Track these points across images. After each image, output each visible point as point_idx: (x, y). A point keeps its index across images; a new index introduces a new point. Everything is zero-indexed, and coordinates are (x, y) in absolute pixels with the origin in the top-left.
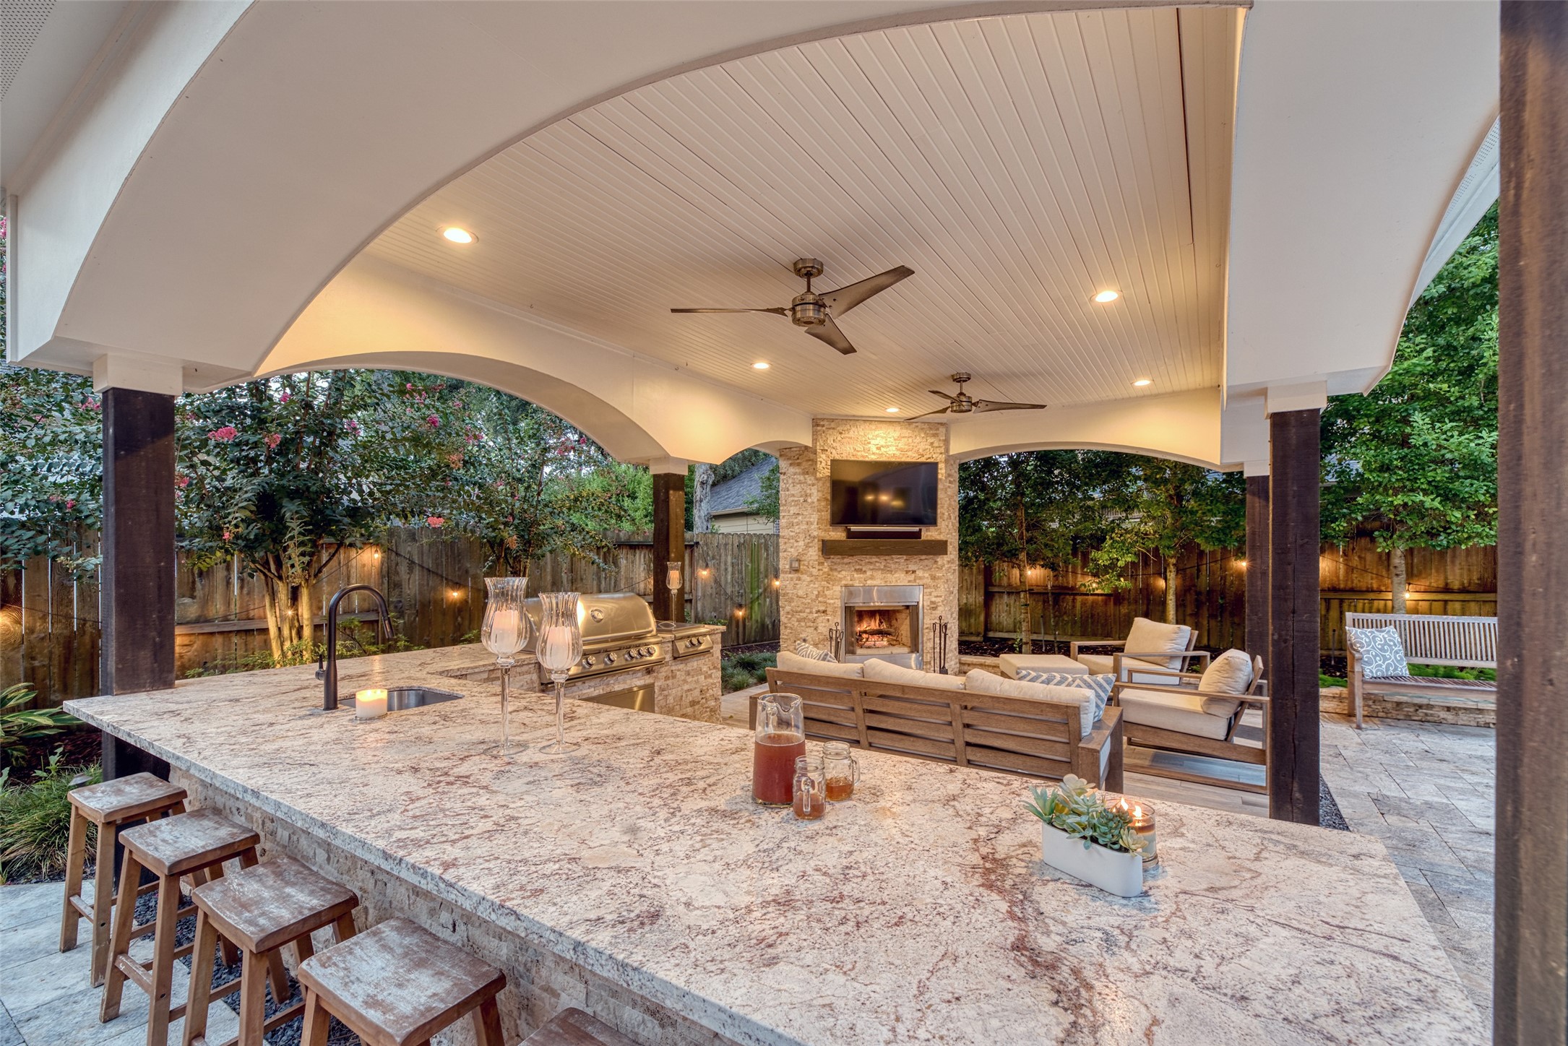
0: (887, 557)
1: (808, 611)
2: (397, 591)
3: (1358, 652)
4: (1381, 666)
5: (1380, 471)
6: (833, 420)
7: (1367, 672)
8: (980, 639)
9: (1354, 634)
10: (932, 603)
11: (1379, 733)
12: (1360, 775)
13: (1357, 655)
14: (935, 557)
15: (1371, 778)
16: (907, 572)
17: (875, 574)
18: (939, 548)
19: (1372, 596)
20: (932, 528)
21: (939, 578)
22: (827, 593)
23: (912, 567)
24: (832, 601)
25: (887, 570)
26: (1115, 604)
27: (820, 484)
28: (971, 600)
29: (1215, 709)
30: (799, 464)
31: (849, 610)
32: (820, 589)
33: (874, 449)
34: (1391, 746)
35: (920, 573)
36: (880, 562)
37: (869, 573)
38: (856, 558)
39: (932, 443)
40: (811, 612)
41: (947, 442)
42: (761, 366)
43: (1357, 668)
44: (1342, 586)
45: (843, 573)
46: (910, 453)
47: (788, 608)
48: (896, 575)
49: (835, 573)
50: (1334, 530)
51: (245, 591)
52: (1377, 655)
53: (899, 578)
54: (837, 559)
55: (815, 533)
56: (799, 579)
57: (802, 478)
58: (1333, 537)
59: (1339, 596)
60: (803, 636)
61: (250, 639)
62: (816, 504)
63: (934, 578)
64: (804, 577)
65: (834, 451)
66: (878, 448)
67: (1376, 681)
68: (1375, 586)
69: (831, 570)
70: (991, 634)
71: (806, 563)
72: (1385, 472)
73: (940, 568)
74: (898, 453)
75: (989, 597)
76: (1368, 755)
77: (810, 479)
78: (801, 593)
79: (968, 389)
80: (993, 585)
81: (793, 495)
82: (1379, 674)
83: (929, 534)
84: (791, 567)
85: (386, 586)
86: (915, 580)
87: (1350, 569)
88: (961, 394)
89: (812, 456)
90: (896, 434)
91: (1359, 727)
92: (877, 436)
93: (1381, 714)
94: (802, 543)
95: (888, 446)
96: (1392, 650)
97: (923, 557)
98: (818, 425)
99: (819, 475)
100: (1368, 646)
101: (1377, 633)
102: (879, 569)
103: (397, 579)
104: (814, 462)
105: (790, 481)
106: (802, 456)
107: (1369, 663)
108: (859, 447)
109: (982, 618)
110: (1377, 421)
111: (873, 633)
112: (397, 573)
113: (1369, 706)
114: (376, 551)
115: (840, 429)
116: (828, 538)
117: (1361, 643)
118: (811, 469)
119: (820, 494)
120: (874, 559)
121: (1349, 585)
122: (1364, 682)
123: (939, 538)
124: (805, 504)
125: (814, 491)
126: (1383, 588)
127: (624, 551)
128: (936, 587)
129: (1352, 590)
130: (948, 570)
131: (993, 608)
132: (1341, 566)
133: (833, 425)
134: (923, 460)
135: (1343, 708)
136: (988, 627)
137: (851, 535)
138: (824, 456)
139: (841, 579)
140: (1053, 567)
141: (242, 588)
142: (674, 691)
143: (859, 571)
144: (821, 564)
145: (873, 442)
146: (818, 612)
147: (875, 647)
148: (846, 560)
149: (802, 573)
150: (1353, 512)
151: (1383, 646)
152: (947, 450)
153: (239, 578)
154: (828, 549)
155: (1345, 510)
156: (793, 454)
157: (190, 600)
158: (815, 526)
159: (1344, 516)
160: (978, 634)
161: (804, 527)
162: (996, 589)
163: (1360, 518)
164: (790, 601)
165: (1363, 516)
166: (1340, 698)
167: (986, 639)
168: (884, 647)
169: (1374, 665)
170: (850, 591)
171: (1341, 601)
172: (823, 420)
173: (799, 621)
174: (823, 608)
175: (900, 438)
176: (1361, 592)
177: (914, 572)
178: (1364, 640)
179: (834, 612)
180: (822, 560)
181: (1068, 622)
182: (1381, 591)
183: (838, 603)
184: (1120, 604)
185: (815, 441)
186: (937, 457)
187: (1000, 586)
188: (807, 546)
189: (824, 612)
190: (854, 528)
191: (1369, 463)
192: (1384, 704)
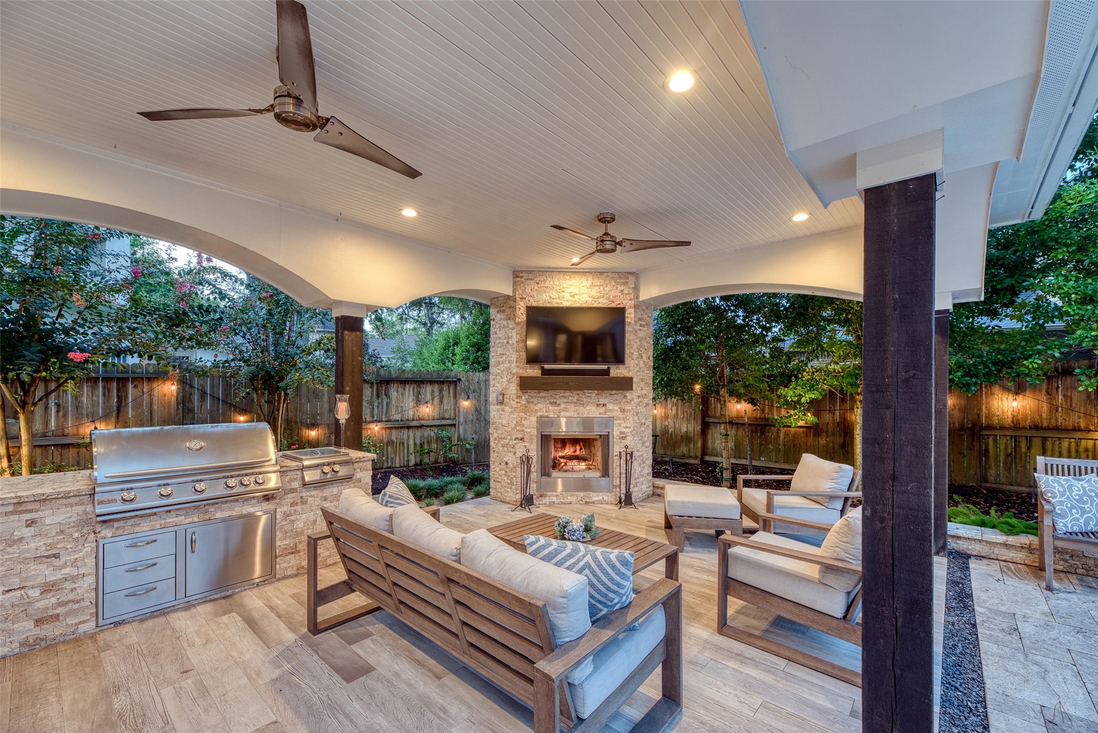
0: (579, 392)
1: (509, 438)
2: (190, 415)
3: (1049, 502)
4: (1078, 519)
5: (1081, 304)
6: (531, 272)
7: (1061, 526)
8: (697, 462)
9: (1044, 481)
10: (621, 433)
11: (1074, 598)
12: (1035, 668)
13: (1047, 507)
14: (624, 392)
15: (1051, 676)
16: (598, 405)
17: (568, 407)
18: (626, 384)
19: (1078, 435)
20: (621, 366)
21: (628, 411)
22: (524, 422)
23: (602, 401)
24: (529, 430)
25: (579, 403)
26: (814, 435)
27: (519, 328)
28: (691, 429)
29: (831, 580)
30: (504, 311)
31: (545, 439)
32: (519, 419)
33: (568, 297)
34: (1087, 621)
35: (610, 406)
36: (573, 396)
37: (563, 406)
38: (551, 393)
39: (622, 291)
40: (511, 439)
41: (636, 289)
42: (409, 213)
43: (1047, 521)
44: (1045, 424)
45: (539, 405)
46: (601, 300)
47: (495, 435)
48: (588, 408)
49: (532, 406)
50: (1028, 367)
51: (61, 414)
52: (1073, 507)
53: (591, 411)
54: (533, 393)
55: (515, 371)
56: (503, 410)
57: (505, 323)
58: (1027, 375)
59: (1041, 434)
60: (506, 459)
61: (65, 451)
62: (515, 345)
63: (623, 411)
64: (507, 408)
65: (531, 299)
66: (573, 296)
67: (1070, 535)
68: (1083, 425)
69: (528, 402)
70: (707, 458)
71: (508, 396)
72: (1087, 304)
73: (630, 402)
74: (590, 300)
75: (705, 427)
76: (1053, 634)
77: (511, 324)
78: (504, 422)
79: (612, 229)
80: (709, 417)
81: (500, 338)
82: (1075, 529)
83: (616, 371)
84: (497, 400)
85: (181, 411)
86: (605, 413)
87: (1054, 408)
88: (606, 234)
89: (512, 303)
90: (589, 283)
91: (1049, 588)
92: (571, 285)
93: (1080, 571)
94: (505, 379)
95: (581, 294)
96: (1093, 501)
97: (614, 392)
98: (517, 277)
99: (517, 320)
100: (1062, 496)
101: (1074, 482)
102: (573, 402)
103: (190, 405)
104: (514, 308)
105: (498, 326)
106: (506, 303)
107: (1062, 516)
108: (554, 295)
109: (699, 444)
110: (1080, 250)
111: (571, 458)
112: (191, 401)
113: (1066, 561)
114: (173, 384)
115: (537, 279)
116: (526, 375)
117: (1053, 493)
118: (511, 317)
119: (519, 337)
120: (568, 393)
121: (1053, 423)
122: (1055, 538)
123: (627, 375)
124: (507, 345)
125: (514, 334)
126: (1092, 428)
127: (395, 385)
128: (625, 419)
129: (1056, 429)
130: (639, 404)
131: (710, 436)
132: (1045, 404)
133: (531, 276)
134: (613, 305)
135: (1033, 560)
136: (704, 452)
137: (545, 372)
138: (522, 303)
139: (536, 411)
140: (752, 402)
141: (58, 411)
142: (304, 516)
143: (554, 404)
144: (519, 397)
145: (567, 290)
146: (516, 439)
147: (573, 470)
148: (541, 394)
149: (506, 405)
150: (1049, 348)
151: (1081, 496)
152: (637, 297)
153: (56, 404)
154: (525, 384)
155: (1039, 347)
156: (499, 303)
157: (14, 420)
158: (514, 365)
159: (1039, 352)
160: (696, 458)
161: (507, 365)
162: (711, 420)
163: (1057, 355)
164: (497, 429)
165: (1061, 353)
166: (1030, 549)
167: (703, 461)
168: (583, 471)
169: (1069, 518)
170: (543, 422)
171: (1045, 439)
172: (522, 272)
173: (503, 446)
174: (521, 436)
175: (592, 286)
176: (1067, 430)
177: (604, 405)
178: (1057, 488)
179: (531, 439)
180: (520, 393)
181: (772, 450)
182: (1089, 431)
183: (534, 432)
184: (819, 435)
185: (514, 290)
186: (627, 303)
187: (715, 417)
188: (509, 381)
189: (522, 439)
190: (546, 366)
191: (1068, 295)
192: (1084, 560)
